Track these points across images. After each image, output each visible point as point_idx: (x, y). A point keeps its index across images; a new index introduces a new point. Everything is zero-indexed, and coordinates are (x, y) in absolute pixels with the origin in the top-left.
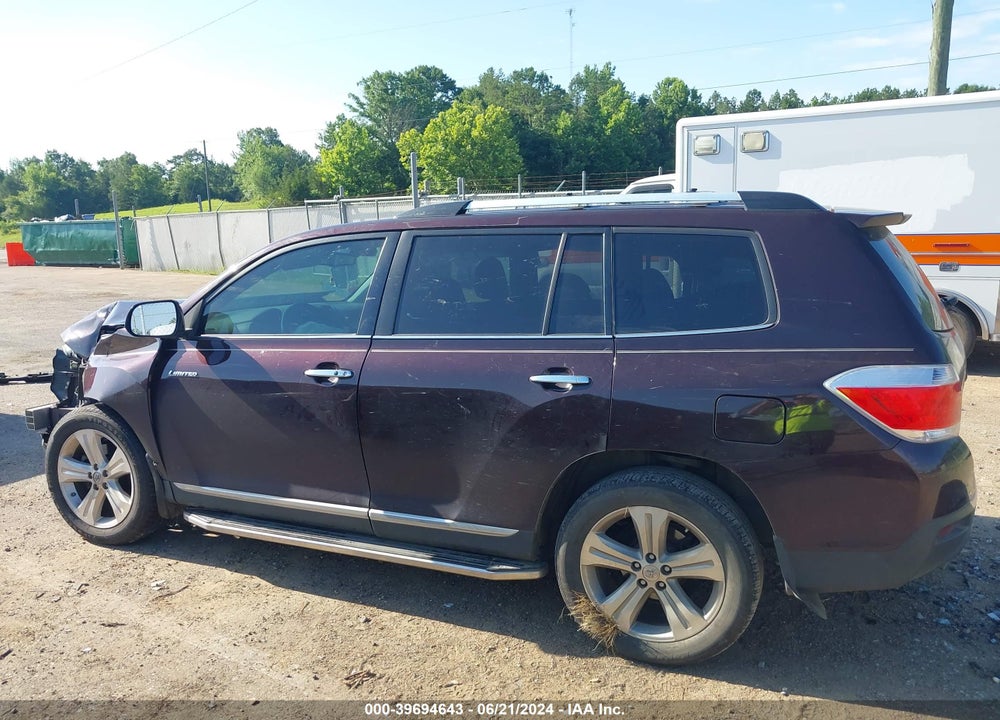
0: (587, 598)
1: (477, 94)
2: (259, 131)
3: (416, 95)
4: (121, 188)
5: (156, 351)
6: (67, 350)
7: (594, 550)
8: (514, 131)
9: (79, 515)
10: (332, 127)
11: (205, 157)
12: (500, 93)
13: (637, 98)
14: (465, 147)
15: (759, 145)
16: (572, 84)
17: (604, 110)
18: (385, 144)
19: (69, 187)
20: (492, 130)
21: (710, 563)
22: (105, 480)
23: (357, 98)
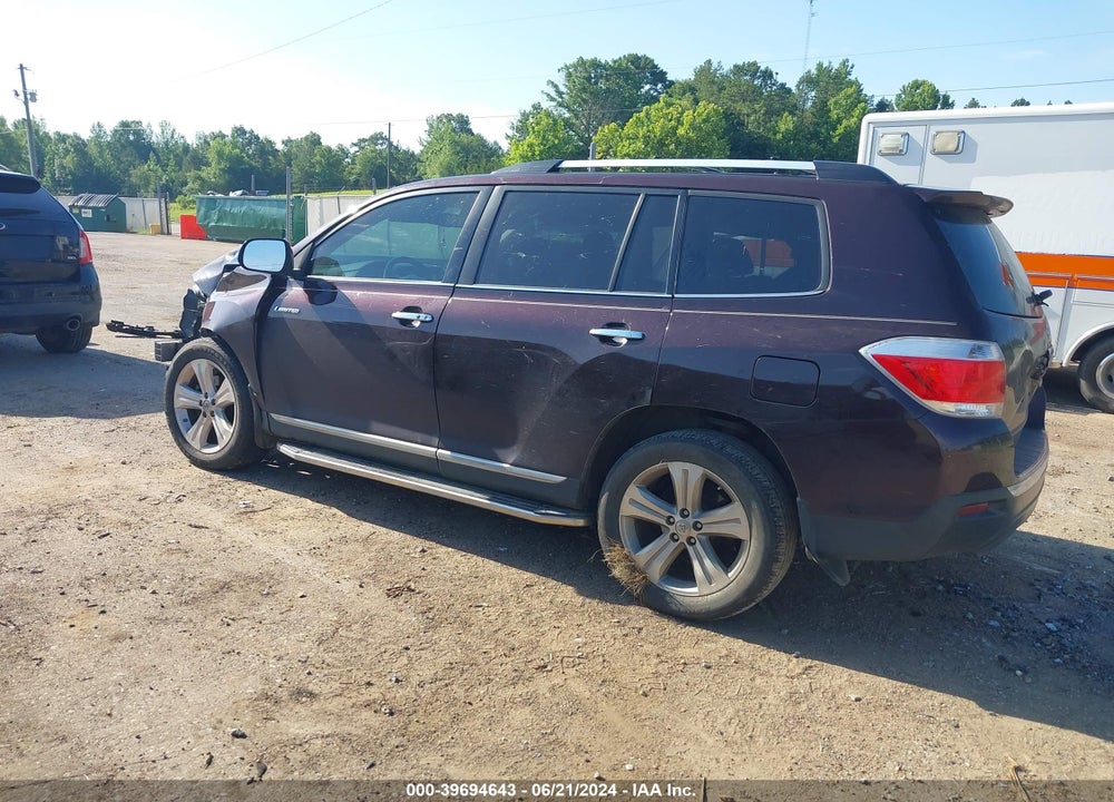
0: (622, 547)
1: (689, 88)
2: (449, 117)
3: (620, 87)
4: (302, 170)
5: (265, 288)
6: (196, 289)
7: (633, 502)
8: (726, 132)
9: (189, 440)
10: (525, 116)
11: (391, 144)
12: (715, 88)
13: (875, 102)
14: (668, 146)
15: (951, 147)
16: (800, 82)
17: (834, 115)
18: (581, 139)
19: (251, 165)
20: (700, 129)
21: (737, 521)
22: (213, 408)
23: (556, 86)
